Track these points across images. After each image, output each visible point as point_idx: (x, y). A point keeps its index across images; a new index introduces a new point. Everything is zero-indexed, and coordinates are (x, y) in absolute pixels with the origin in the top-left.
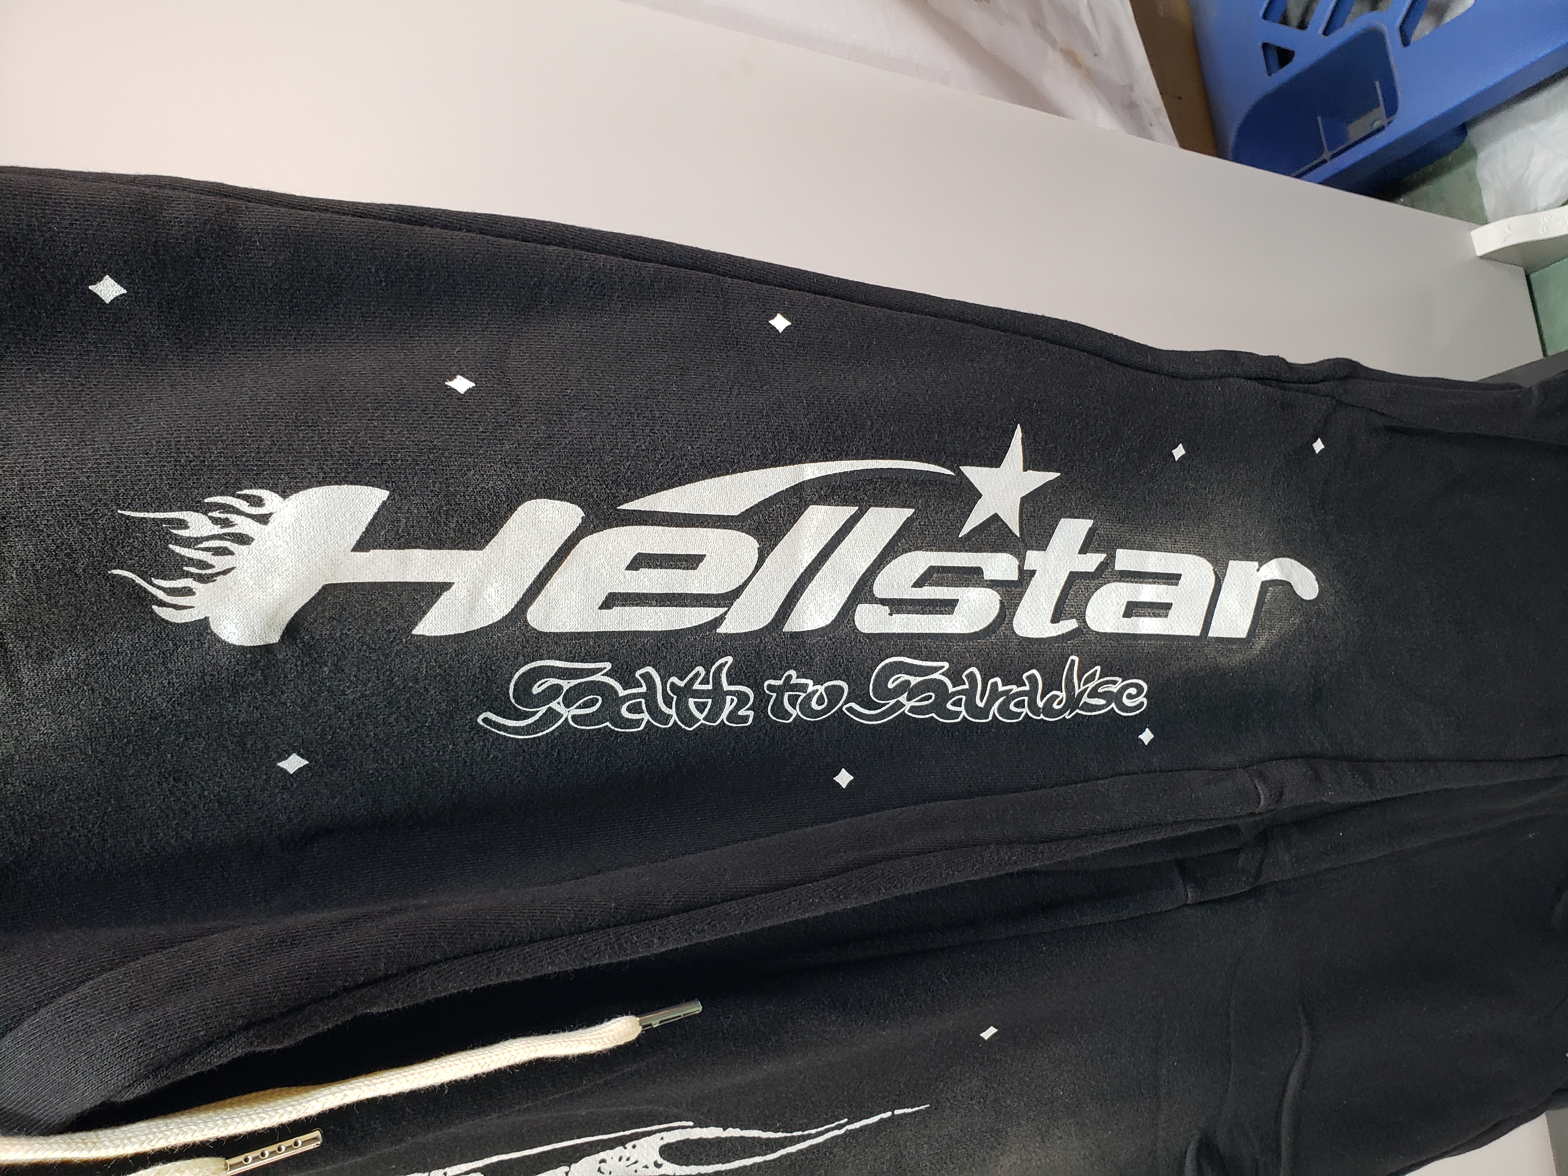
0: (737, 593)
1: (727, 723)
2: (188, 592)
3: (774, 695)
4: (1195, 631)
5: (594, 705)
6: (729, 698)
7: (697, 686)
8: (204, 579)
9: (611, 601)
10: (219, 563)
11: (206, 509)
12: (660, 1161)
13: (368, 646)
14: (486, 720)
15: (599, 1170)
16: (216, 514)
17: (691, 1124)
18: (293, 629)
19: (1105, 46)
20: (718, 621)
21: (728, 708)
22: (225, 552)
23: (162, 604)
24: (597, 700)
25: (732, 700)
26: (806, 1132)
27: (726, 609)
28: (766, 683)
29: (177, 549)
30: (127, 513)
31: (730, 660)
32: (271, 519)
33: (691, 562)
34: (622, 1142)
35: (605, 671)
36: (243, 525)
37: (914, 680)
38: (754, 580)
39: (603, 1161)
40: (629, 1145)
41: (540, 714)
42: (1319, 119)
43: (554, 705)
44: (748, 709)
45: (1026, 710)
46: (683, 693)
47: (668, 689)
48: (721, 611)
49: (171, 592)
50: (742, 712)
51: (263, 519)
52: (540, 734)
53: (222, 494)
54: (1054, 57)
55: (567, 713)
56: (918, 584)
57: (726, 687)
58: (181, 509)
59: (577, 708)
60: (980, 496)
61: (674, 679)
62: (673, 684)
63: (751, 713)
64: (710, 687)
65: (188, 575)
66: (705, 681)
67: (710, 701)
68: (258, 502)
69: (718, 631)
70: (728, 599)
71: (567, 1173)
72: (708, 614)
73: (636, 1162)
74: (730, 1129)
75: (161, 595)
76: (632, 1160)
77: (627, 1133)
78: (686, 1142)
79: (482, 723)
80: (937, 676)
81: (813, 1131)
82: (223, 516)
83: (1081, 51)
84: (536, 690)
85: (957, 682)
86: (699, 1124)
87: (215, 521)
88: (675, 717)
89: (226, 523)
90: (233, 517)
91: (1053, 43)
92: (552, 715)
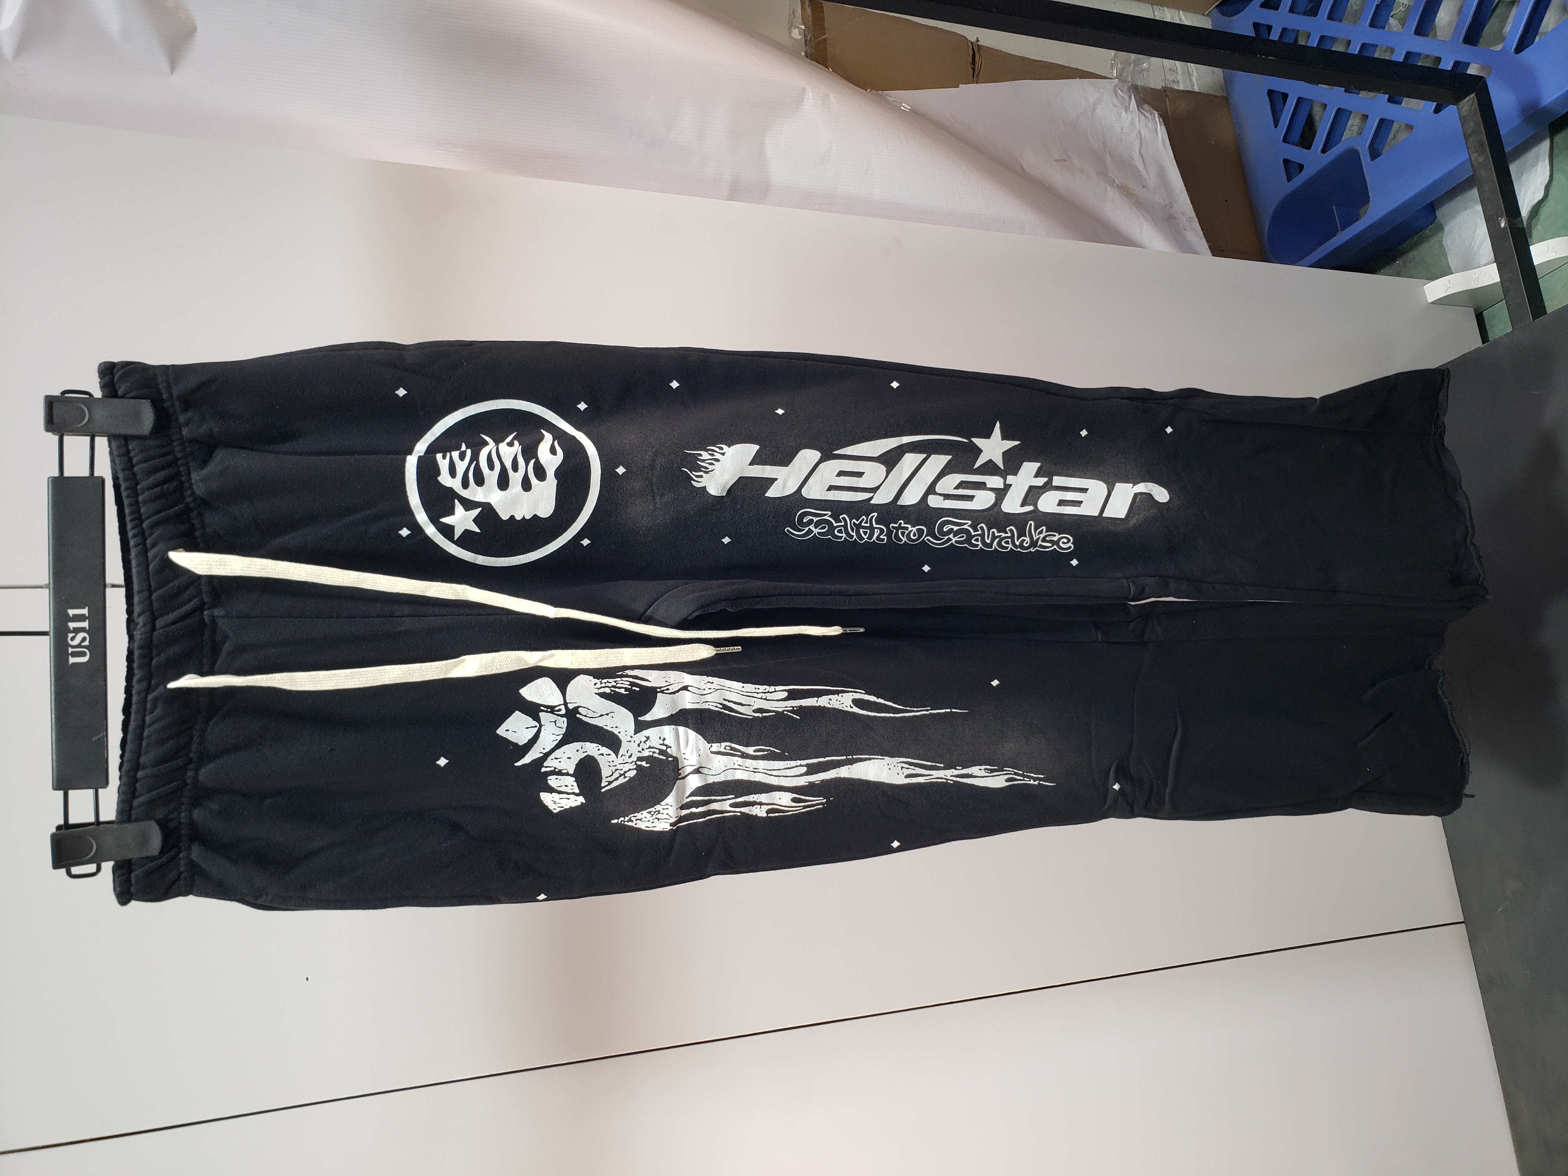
0: (878, 488)
1: (876, 541)
2: (701, 477)
3: (895, 531)
4: (1096, 513)
5: (825, 529)
6: (876, 530)
7: (863, 524)
8: (706, 473)
9: (831, 488)
10: (710, 467)
11: (707, 451)
12: (852, 705)
13: (752, 499)
14: (787, 530)
15: (829, 703)
16: (710, 452)
17: (864, 692)
18: (730, 491)
19: (1152, 180)
20: (871, 498)
21: (876, 535)
22: (712, 464)
23: (694, 480)
24: (826, 527)
25: (877, 531)
26: (912, 709)
27: (873, 494)
28: (891, 525)
29: (699, 463)
30: (686, 451)
31: (876, 514)
32: (725, 454)
33: (860, 474)
34: (837, 693)
35: (828, 515)
36: (717, 456)
37: (955, 528)
38: (884, 483)
39: (830, 699)
40: (840, 695)
41: (806, 530)
42: (1334, 207)
43: (810, 527)
44: (884, 536)
45: (1010, 546)
46: (859, 526)
47: (852, 525)
48: (872, 494)
49: (697, 476)
50: (881, 537)
51: (723, 454)
52: (806, 538)
53: (712, 446)
54: (1111, 192)
55: (816, 531)
56: (957, 488)
57: (875, 526)
58: (700, 450)
59: (819, 529)
60: (982, 451)
61: (854, 520)
62: (854, 522)
63: (885, 538)
64: (868, 525)
65: (702, 471)
66: (866, 522)
67: (869, 531)
68: (721, 449)
69: (871, 502)
70: (874, 490)
71: (817, 701)
72: (867, 495)
73: (843, 703)
74: (880, 699)
75: (694, 477)
76: (841, 702)
77: (840, 689)
78: (862, 700)
79: (786, 532)
80: (965, 527)
81: (915, 709)
82: (712, 453)
83: (1132, 185)
84: (805, 521)
85: (976, 530)
86: (867, 693)
87: (710, 454)
88: (855, 537)
89: (713, 455)
90: (715, 453)
91: (1112, 183)
92: (810, 531)
